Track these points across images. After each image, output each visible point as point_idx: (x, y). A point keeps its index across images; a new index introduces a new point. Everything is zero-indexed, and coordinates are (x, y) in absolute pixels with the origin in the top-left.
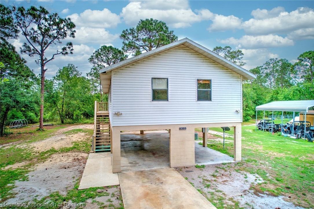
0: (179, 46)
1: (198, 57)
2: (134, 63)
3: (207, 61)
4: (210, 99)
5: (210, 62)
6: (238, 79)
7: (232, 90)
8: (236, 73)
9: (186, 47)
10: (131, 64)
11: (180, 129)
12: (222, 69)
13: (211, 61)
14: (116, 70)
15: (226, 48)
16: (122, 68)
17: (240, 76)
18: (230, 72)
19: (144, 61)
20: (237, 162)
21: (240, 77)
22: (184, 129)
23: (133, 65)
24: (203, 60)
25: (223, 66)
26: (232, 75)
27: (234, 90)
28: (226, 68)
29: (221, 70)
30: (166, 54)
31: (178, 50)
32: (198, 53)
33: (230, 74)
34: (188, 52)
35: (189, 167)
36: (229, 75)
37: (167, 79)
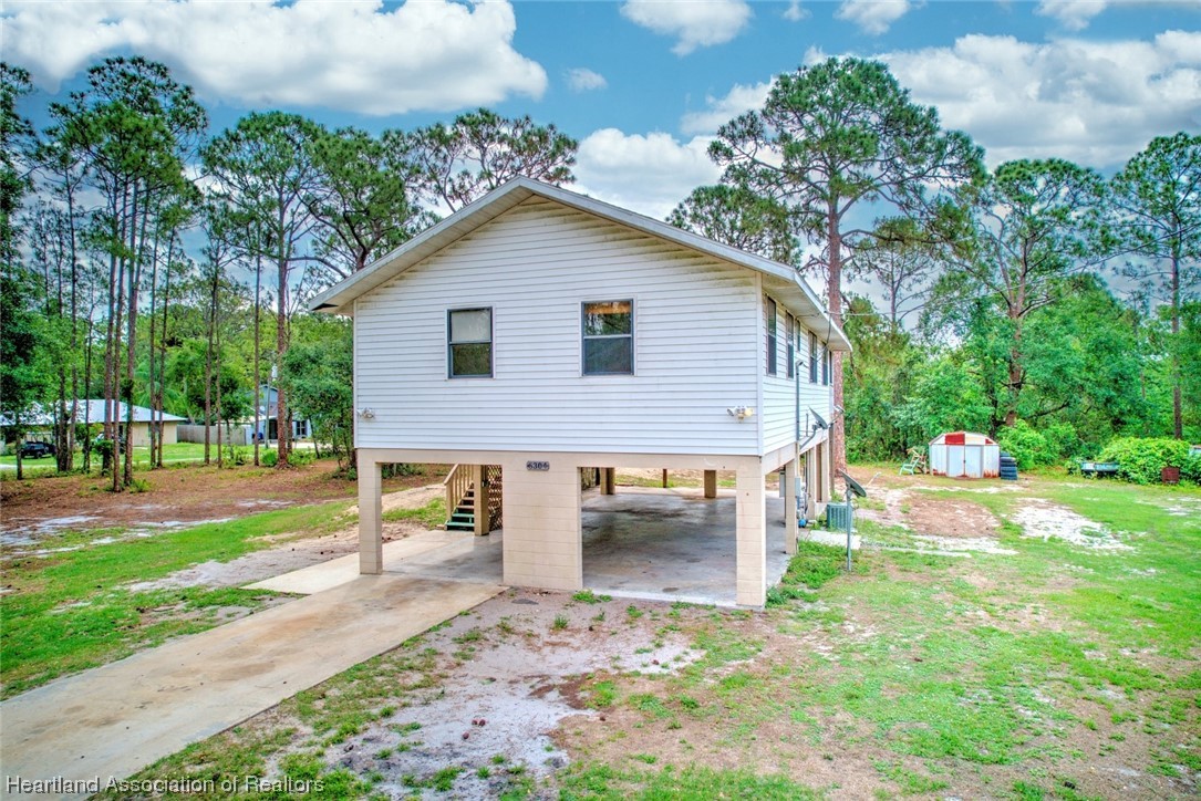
0: (527, 202)
1: (587, 228)
2: (404, 274)
3: (617, 235)
4: (627, 368)
5: (629, 239)
6: (745, 289)
7: (718, 332)
8: (737, 267)
9: (545, 200)
11: (529, 465)
12: (676, 258)
13: (632, 234)
14: (364, 298)
16: (376, 290)
17: (753, 273)
18: (709, 263)
19: (428, 263)
21: (752, 280)
22: (543, 466)
23: (402, 278)
24: (605, 233)
25: (677, 247)
26: (718, 274)
27: (727, 331)
29: (673, 262)
30: (488, 235)
31: (523, 215)
32: (584, 215)
33: (708, 271)
34: (553, 216)
35: (556, 594)
37: (490, 309)
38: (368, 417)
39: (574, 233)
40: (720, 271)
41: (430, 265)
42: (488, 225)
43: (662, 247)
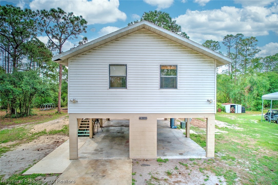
0: (140, 30)
1: (162, 41)
2: (90, 50)
3: (172, 45)
4: (176, 87)
5: (176, 46)
6: (211, 64)
7: (203, 77)
8: (209, 58)
9: (147, 30)
10: (88, 51)
11: (140, 118)
12: (191, 53)
13: (177, 45)
14: (73, 58)
15: (237, 36)
16: (79, 55)
17: (214, 60)
18: (201, 56)
19: (101, 47)
20: (208, 158)
21: (213, 62)
22: (145, 118)
23: (90, 52)
24: (168, 43)
25: (191, 50)
26: (204, 59)
27: (206, 77)
28: (195, 52)
29: (190, 55)
30: (125, 40)
31: (139, 34)
32: (161, 37)
33: (201, 58)
34: (150, 36)
35: (149, 160)
36: (199, 59)
37: (126, 65)
38: (75, 102)
39: (157, 42)
40: (204, 58)
41: (102, 48)
42: (125, 36)
43: (186, 50)
